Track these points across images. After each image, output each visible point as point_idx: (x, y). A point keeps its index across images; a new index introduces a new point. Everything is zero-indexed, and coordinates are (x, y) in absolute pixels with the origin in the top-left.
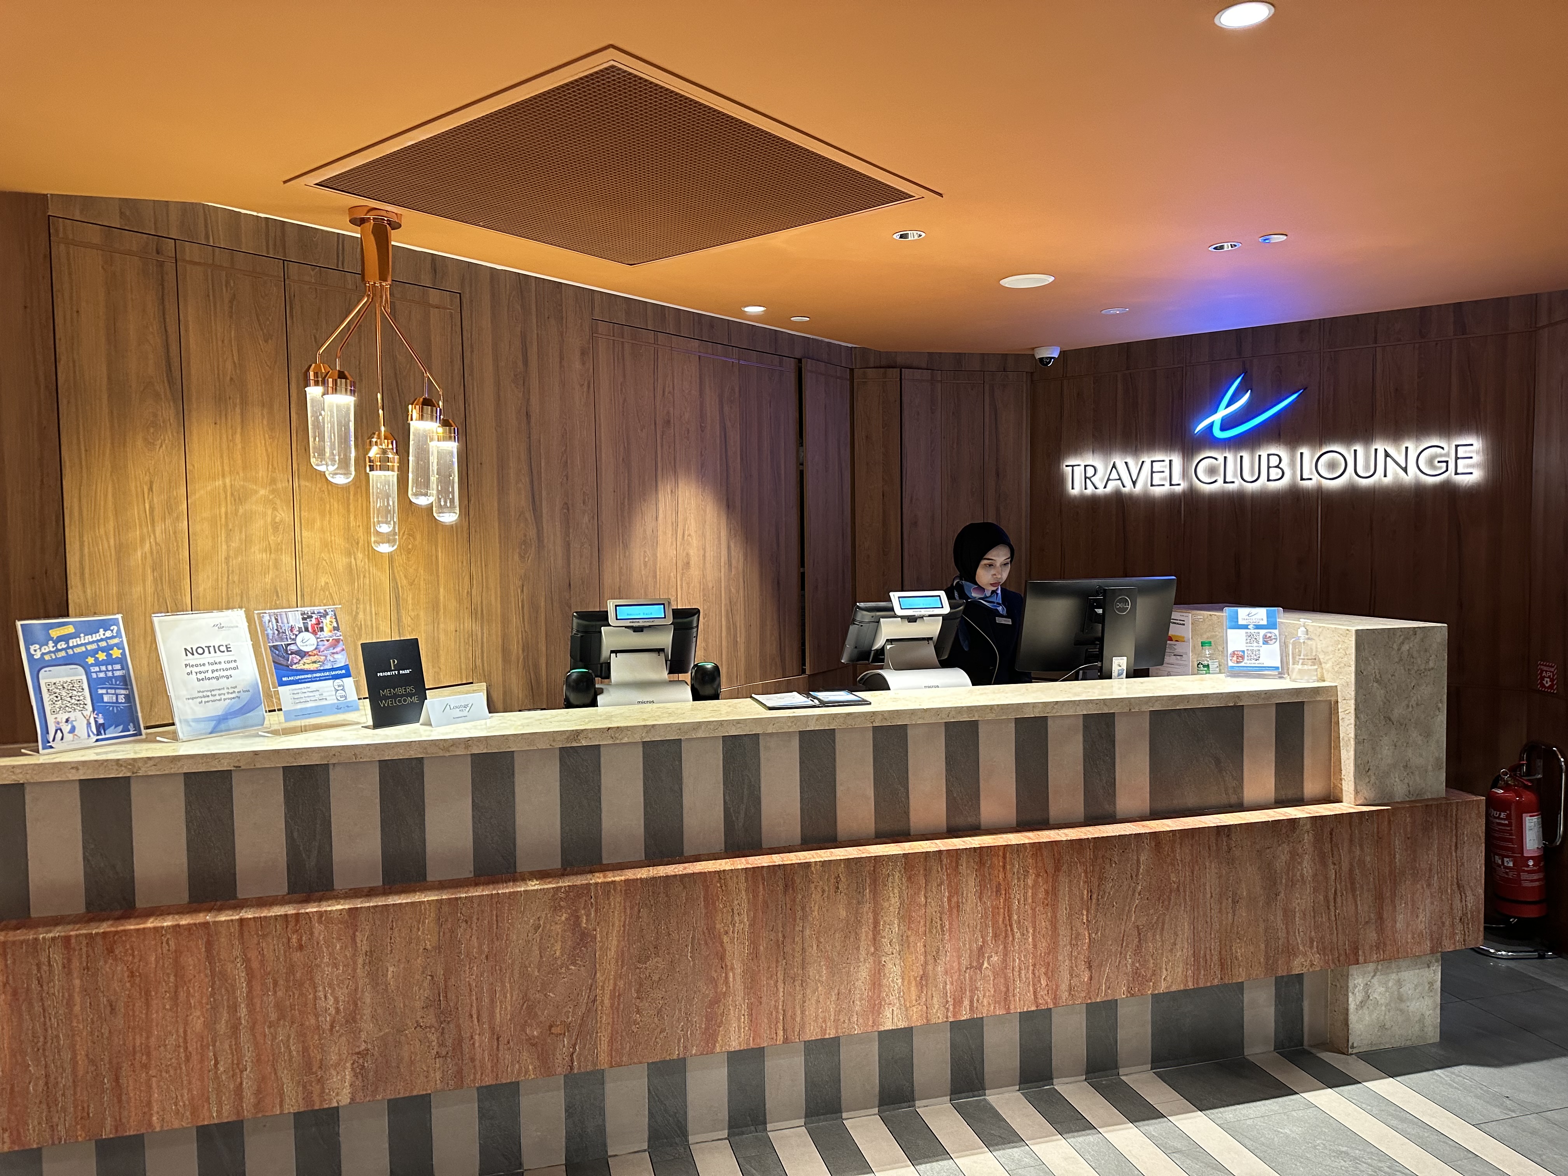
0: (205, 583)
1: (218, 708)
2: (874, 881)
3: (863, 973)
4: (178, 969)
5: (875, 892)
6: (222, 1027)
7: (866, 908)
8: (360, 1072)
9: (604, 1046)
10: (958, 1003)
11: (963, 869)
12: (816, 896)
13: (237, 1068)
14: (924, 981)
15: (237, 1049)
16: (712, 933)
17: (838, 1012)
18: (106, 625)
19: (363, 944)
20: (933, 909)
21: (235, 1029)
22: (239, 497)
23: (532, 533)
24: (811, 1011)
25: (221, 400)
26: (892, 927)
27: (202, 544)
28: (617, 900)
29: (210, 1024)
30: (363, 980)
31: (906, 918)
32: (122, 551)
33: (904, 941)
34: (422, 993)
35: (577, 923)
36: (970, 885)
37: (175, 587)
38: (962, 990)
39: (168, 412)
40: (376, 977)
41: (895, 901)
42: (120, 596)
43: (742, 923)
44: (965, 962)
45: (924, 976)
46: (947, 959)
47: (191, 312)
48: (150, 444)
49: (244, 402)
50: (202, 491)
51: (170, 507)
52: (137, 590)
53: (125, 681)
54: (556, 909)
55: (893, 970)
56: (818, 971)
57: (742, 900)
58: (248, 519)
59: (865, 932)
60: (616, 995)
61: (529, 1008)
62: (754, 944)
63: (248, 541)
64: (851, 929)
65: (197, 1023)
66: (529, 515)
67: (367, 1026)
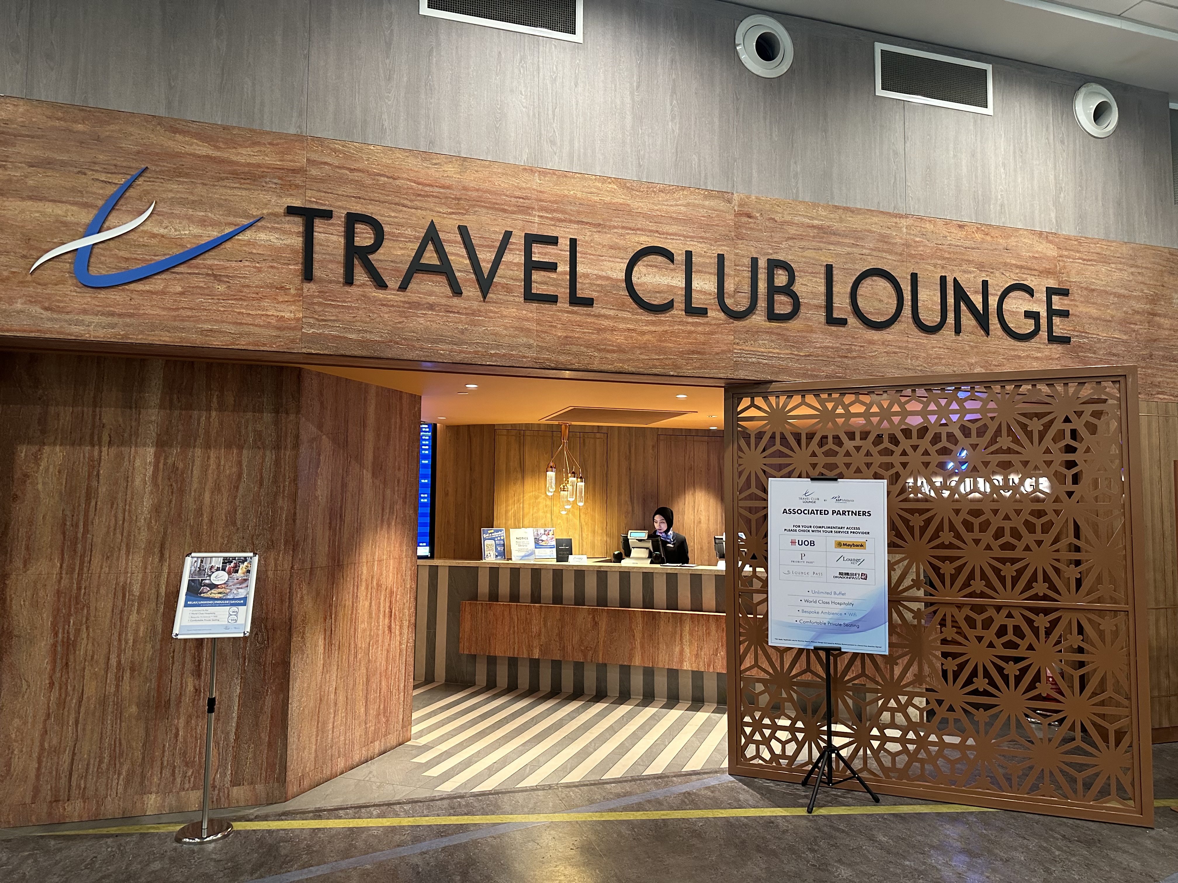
0: (526, 522)
1: (523, 554)
2: (681, 621)
3: (677, 649)
4: (503, 616)
5: (681, 624)
6: (511, 632)
7: (678, 629)
8: (541, 650)
9: (601, 656)
10: (709, 666)
11: (711, 621)
12: (662, 622)
13: (514, 643)
14: (697, 656)
15: (514, 638)
16: (631, 629)
17: (669, 660)
18: (501, 531)
19: (543, 616)
20: (700, 633)
21: (514, 632)
22: (536, 498)
23: (630, 509)
24: (660, 658)
25: (533, 471)
26: (687, 637)
27: (526, 510)
28: (605, 614)
29: (509, 630)
30: (542, 626)
31: (691, 634)
32: (507, 512)
33: (691, 642)
34: (556, 631)
35: (594, 619)
36: (713, 627)
37: (519, 522)
38: (710, 662)
39: (520, 476)
40: (545, 625)
41: (688, 628)
42: (506, 523)
43: (640, 627)
44: (711, 653)
45: (697, 654)
46: (705, 650)
47: (527, 449)
48: (514, 484)
49: (539, 472)
50: (527, 496)
51: (519, 501)
52: (509, 522)
53: (504, 545)
54: (589, 614)
55: (687, 650)
56: (662, 646)
57: (640, 620)
58: (539, 503)
59: (678, 637)
60: (604, 642)
61: (581, 641)
62: (643, 634)
63: (538, 510)
64: (674, 634)
65: (506, 630)
66: (629, 503)
67: (543, 638)
